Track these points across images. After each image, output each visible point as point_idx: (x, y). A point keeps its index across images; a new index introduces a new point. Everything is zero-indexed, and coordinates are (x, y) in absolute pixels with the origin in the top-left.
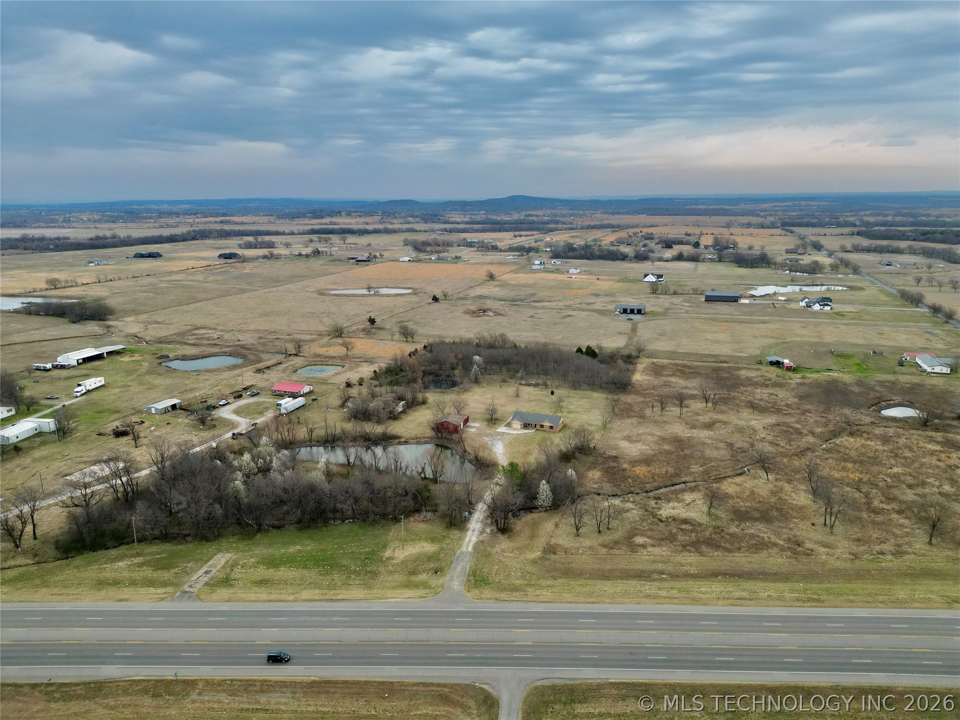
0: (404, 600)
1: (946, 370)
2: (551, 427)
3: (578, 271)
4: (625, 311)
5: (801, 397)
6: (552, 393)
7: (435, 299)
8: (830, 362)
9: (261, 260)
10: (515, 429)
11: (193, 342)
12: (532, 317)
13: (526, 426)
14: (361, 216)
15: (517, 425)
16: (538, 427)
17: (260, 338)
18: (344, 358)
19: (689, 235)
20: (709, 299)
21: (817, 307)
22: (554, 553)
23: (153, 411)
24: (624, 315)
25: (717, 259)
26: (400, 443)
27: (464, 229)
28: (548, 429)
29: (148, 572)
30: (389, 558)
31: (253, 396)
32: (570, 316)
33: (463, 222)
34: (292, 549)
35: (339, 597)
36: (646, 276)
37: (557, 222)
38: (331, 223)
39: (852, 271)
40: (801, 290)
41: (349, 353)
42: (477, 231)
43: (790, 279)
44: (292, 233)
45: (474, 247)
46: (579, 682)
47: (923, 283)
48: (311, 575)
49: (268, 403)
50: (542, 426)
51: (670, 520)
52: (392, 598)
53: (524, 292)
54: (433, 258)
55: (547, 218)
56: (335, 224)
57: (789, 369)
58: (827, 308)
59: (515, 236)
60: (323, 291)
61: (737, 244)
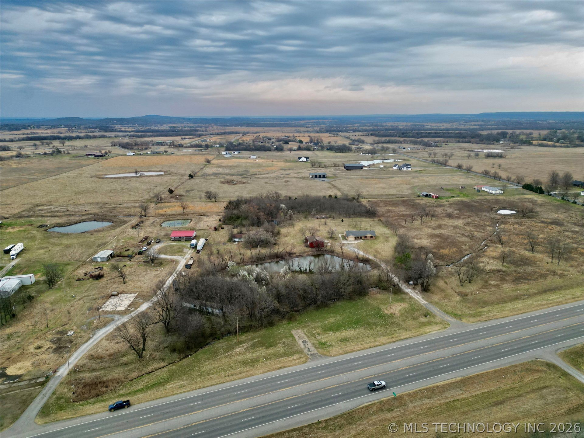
0: (436, 331)
1: (501, 192)
2: (371, 237)
3: (256, 157)
4: (316, 177)
5: (460, 210)
6: (342, 221)
7: (191, 176)
8: (447, 194)
9: (14, 158)
10: (351, 241)
11: (49, 214)
12: (266, 183)
13: (356, 238)
14: (51, 128)
15: (351, 238)
16: (363, 238)
17: (100, 208)
18: (183, 214)
19: (288, 137)
20: (348, 168)
21: (405, 169)
22: (467, 296)
23: (99, 260)
24: (316, 179)
25: (320, 149)
26: (297, 257)
27: (141, 135)
28: (369, 239)
29: (262, 352)
30: (391, 314)
31: (158, 242)
32: (288, 181)
33: (132, 131)
34: (332, 320)
35: (402, 337)
36: (300, 158)
37: (197, 131)
38: (32, 133)
39: (392, 152)
40: (383, 162)
41: (185, 211)
42: (151, 136)
43: (371, 157)
44: (12, 140)
45: (164, 145)
46: (573, 347)
47: (432, 156)
48: (363, 330)
49: (175, 245)
50: (366, 237)
51: (491, 271)
52: (430, 332)
53: (241, 170)
54: (149, 153)
55: (186, 129)
56: (35, 134)
57: (436, 198)
58: (410, 169)
59: (182, 139)
60: (100, 176)
61: (323, 141)
